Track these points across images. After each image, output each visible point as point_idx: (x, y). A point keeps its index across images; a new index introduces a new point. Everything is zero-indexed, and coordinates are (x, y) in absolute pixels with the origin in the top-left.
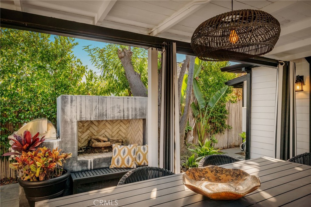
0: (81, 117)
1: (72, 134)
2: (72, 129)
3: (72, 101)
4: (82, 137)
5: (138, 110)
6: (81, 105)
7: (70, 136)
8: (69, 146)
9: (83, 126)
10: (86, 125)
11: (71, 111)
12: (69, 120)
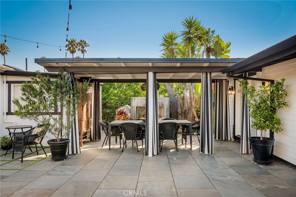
0: (137, 105)
1: (135, 111)
2: (134, 109)
3: (134, 100)
4: (142, 114)
5: (160, 103)
6: (137, 101)
7: (134, 112)
8: (133, 115)
9: (142, 109)
10: (143, 109)
11: (134, 103)
12: (133, 106)
